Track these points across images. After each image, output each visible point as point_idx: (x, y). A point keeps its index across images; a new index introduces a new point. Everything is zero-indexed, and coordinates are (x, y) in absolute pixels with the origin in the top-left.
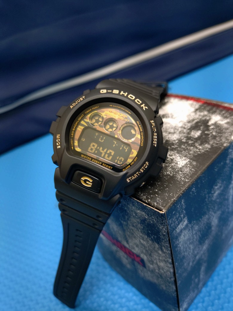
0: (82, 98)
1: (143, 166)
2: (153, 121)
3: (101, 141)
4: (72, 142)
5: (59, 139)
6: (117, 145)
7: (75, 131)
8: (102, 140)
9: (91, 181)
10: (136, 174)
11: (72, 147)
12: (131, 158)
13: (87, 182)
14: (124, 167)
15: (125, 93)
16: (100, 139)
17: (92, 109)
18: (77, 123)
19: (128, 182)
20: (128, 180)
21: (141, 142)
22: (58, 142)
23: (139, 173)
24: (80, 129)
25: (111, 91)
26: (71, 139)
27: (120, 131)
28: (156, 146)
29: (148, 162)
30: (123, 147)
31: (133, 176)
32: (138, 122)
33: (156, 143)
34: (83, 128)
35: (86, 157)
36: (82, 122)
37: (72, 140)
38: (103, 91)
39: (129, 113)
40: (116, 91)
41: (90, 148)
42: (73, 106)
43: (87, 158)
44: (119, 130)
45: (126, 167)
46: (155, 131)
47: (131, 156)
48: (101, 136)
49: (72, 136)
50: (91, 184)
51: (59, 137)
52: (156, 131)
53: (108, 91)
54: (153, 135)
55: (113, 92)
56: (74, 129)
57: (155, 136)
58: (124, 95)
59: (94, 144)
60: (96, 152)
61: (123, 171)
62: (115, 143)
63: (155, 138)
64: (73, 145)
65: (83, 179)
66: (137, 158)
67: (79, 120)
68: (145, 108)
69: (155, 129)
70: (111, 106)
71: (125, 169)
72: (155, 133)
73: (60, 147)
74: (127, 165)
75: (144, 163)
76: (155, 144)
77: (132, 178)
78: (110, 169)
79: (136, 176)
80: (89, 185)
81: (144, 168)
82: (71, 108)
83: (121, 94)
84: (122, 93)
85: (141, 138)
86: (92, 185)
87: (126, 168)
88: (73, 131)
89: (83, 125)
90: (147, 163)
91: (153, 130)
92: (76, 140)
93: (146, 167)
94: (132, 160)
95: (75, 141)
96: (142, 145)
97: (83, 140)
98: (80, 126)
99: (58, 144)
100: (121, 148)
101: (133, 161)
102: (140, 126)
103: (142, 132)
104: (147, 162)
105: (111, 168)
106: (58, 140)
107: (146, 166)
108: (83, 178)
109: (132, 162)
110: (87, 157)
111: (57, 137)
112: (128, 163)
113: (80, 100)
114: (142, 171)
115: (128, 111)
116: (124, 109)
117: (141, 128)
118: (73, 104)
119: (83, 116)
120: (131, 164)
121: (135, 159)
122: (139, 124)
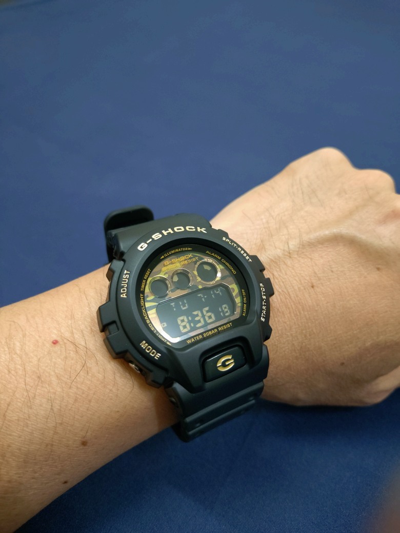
2: (224, 239)
4: (161, 338)
5: (150, 347)
6: (206, 297)
7: (151, 322)
8: (184, 306)
9: (230, 357)
10: (263, 306)
11: (168, 343)
12: (236, 296)
13: (227, 363)
14: (240, 312)
15: (168, 230)
16: (182, 307)
17: (145, 279)
18: (144, 311)
19: (264, 321)
21: (231, 270)
22: (150, 352)
23: (264, 302)
24: (152, 315)
25: (151, 240)
26: (157, 335)
27: (197, 278)
30: (214, 293)
31: (262, 311)
32: (208, 252)
33: (248, 257)
34: (154, 311)
35: (194, 339)
36: (148, 305)
37: (159, 335)
38: (141, 247)
39: (189, 249)
40: (157, 236)
41: (181, 328)
42: (124, 293)
43: (197, 339)
44: (195, 278)
46: (236, 246)
47: (234, 294)
48: (179, 303)
49: (154, 330)
51: (147, 344)
53: (148, 242)
54: (238, 252)
56: (148, 321)
58: (170, 232)
59: (181, 318)
60: (192, 325)
62: (202, 296)
63: (243, 254)
64: (166, 341)
65: (220, 364)
66: (243, 290)
67: (142, 304)
68: (205, 230)
69: (234, 245)
70: (163, 257)
71: (245, 312)
72: (238, 248)
74: (240, 308)
77: (264, 314)
79: (265, 308)
80: (231, 364)
81: (263, 292)
82: (125, 297)
83: (165, 234)
84: (165, 232)
85: (227, 266)
86: (234, 361)
87: (244, 310)
88: (149, 323)
89: (151, 308)
90: (261, 285)
94: (241, 297)
95: (162, 334)
96: (234, 272)
98: (150, 312)
99: (153, 353)
100: (213, 296)
101: (243, 298)
102: (213, 254)
103: (221, 259)
105: (230, 325)
106: (149, 349)
107: (263, 289)
111: (142, 346)
112: (239, 305)
113: (126, 278)
114: (264, 297)
115: (186, 249)
116: (180, 250)
117: (216, 256)
118: (122, 292)
119: (144, 296)
120: (245, 302)
121: (242, 293)
122: (211, 253)
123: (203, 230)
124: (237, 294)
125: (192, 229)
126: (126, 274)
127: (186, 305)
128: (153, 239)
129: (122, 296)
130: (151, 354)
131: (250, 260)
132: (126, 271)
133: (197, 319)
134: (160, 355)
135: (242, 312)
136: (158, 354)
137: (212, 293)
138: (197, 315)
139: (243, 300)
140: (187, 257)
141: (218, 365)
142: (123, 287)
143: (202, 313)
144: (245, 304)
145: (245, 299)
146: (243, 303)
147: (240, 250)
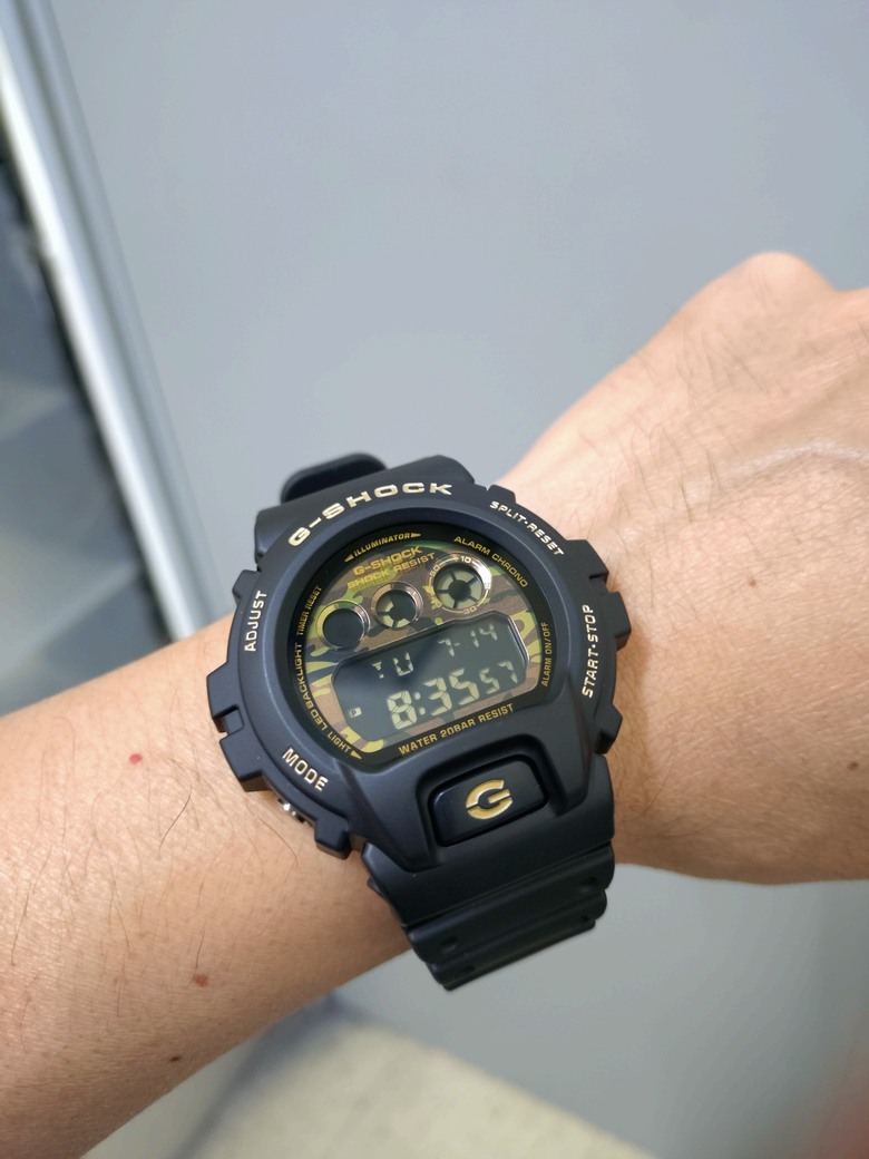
0: (258, 600)
1: (585, 623)
2: (495, 505)
3: (408, 672)
4: (337, 741)
5: (303, 762)
6: (458, 645)
7: (316, 707)
8: (405, 668)
9: (500, 785)
10: (588, 658)
11: (354, 754)
12: (529, 640)
13: (493, 800)
14: (537, 677)
15: (360, 495)
16: (399, 670)
17: (308, 611)
18: (301, 681)
19: (591, 696)
20: (587, 693)
21: (515, 579)
22: (304, 775)
23: (593, 650)
24: (322, 689)
25: (319, 520)
26: (329, 735)
27: (434, 601)
28: (562, 553)
29: (585, 604)
30: (479, 636)
31: (588, 672)
32: (458, 539)
33: (554, 545)
34: (328, 679)
35: (417, 744)
36: (312, 667)
37: (332, 736)
38: (297, 539)
39: (414, 535)
40: (333, 511)
41: (396, 719)
42: (251, 642)
43: (423, 742)
44: (431, 600)
45: (542, 670)
47: (522, 636)
48: (393, 662)
49: (322, 725)
50: (508, 795)
51: (297, 756)
52: (524, 519)
53: (312, 526)
54: (531, 534)
55: (329, 517)
56: (310, 705)
57: (536, 531)
58: (364, 500)
59: (397, 696)
60: (422, 711)
61: (547, 687)
62: (448, 643)
63: (542, 537)
64: (349, 748)
65: (475, 802)
66: (543, 625)
67: (299, 666)
68: (447, 489)
69: (518, 517)
70: (351, 557)
71: (546, 677)
72: (529, 524)
74: (539, 667)
75: (581, 614)
76: (556, 549)
77: (590, 679)
78: (509, 713)
79: (595, 664)
80: (503, 801)
81: (591, 626)
82: (253, 650)
83: (353, 505)
84: (352, 501)
85: (504, 569)
86: (512, 795)
87: (545, 673)
88: (312, 708)
89: (320, 674)
90: (586, 609)
91: (518, 521)
92: (344, 727)
93: (594, 621)
94: (539, 640)
95: (342, 733)
96: (523, 583)
97: (356, 715)
98: (316, 684)
99: (311, 776)
100: (476, 643)
101: (543, 642)
102: (472, 544)
103: (491, 554)
104: (584, 608)
105: (508, 708)
106: (301, 768)
107: (590, 619)
108: (472, 801)
109: (543, 646)
110: (419, 741)
111: (288, 761)
112: (538, 659)
113: (258, 609)
114: (595, 638)
115: (407, 536)
116: (391, 539)
117: (479, 547)
118: (248, 639)
119: (302, 648)
120: (549, 651)
121: (543, 632)
122: (467, 541)
123: (444, 489)
124: (530, 634)
125: (417, 488)
126: (260, 598)
127: (411, 667)
128: (323, 518)
129: (246, 648)
130: (306, 778)
131: (560, 551)
132: (259, 592)
133: (434, 697)
134: (326, 780)
135: (542, 675)
136: (322, 778)
137: (473, 634)
138: (435, 689)
139: (545, 649)
140: (406, 554)
141: (468, 806)
142: (250, 628)
143: (448, 683)
144: (548, 656)
145: (548, 645)
146: (544, 656)
147: (533, 529)
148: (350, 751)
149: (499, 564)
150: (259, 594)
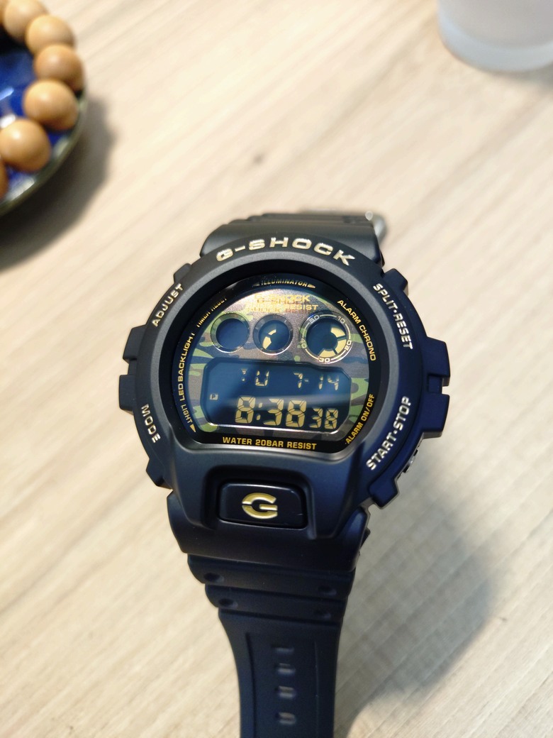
0: (176, 290)
1: (398, 412)
2: (378, 287)
3: (263, 385)
4: (186, 413)
5: (151, 418)
6: (307, 381)
7: (185, 382)
8: (262, 381)
9: (272, 500)
10: (385, 439)
11: (192, 427)
12: (356, 402)
13: (263, 508)
14: (346, 433)
15: (282, 239)
16: (257, 380)
17: (210, 311)
18: (183, 360)
19: (373, 468)
20: (370, 465)
21: (368, 351)
22: (149, 427)
23: (393, 435)
24: (197, 371)
25: (244, 248)
26: (182, 406)
27: (302, 342)
28: (411, 347)
29: (407, 396)
30: (325, 382)
31: (379, 450)
32: (341, 302)
33: (408, 338)
34: (202, 366)
35: (237, 441)
36: (197, 353)
37: (184, 407)
38: (223, 256)
39: (310, 286)
40: (257, 244)
41: (239, 414)
42: (157, 318)
43: (241, 441)
44: (300, 340)
45: (352, 430)
46: (395, 309)
47: (353, 396)
48: (256, 373)
49: (181, 397)
50: (275, 509)
51: (149, 412)
52: (396, 307)
53: (237, 250)
54: (393, 322)
55: (251, 248)
56: (180, 379)
57: (400, 321)
58: (282, 245)
59: (247, 399)
60: (259, 418)
61: (348, 445)
62: (301, 376)
63: (402, 328)
65: (249, 503)
66: (371, 396)
67: (186, 349)
69: (392, 304)
70: (258, 284)
71: (352, 436)
72: (398, 313)
73: (159, 437)
74: (352, 426)
75: (399, 403)
76: (408, 343)
77: (379, 456)
78: (311, 450)
79: (389, 447)
80: (270, 512)
81: (402, 415)
82: (156, 325)
83: (272, 245)
84: (274, 241)
85: (364, 340)
86: (278, 511)
87: (353, 433)
88: (180, 382)
89: (200, 360)
90: (406, 400)
91: (390, 308)
92: (196, 405)
93: (407, 412)
94: (362, 407)
95: (194, 408)
96: (373, 357)
97: (214, 399)
98: (193, 366)
99: (152, 430)
101: (364, 409)
102: (349, 310)
103: (360, 324)
104: (403, 399)
105: (312, 446)
106: (149, 421)
107: (404, 410)
108: (248, 501)
109: (362, 412)
110: (239, 439)
111: (143, 412)
112: (354, 420)
113: (172, 297)
114: (400, 426)
115: (305, 284)
116: (292, 282)
117: (354, 315)
118: (157, 315)
119: (195, 337)
120: (364, 418)
121: (367, 401)
122: (347, 307)
124: (359, 398)
125: (326, 250)
126: (178, 290)
127: (266, 382)
129: (154, 322)
130: (149, 430)
131: (411, 346)
132: (180, 285)
133: (272, 411)
135: (350, 434)
136: (158, 435)
137: (322, 379)
138: (275, 406)
139: (361, 414)
140: (298, 298)
141: (244, 502)
142: (162, 308)
143: (286, 405)
144: (362, 422)
145: (366, 414)
146: (359, 420)
147: (398, 319)
148: (191, 423)
149: (362, 335)
150: (179, 287)
